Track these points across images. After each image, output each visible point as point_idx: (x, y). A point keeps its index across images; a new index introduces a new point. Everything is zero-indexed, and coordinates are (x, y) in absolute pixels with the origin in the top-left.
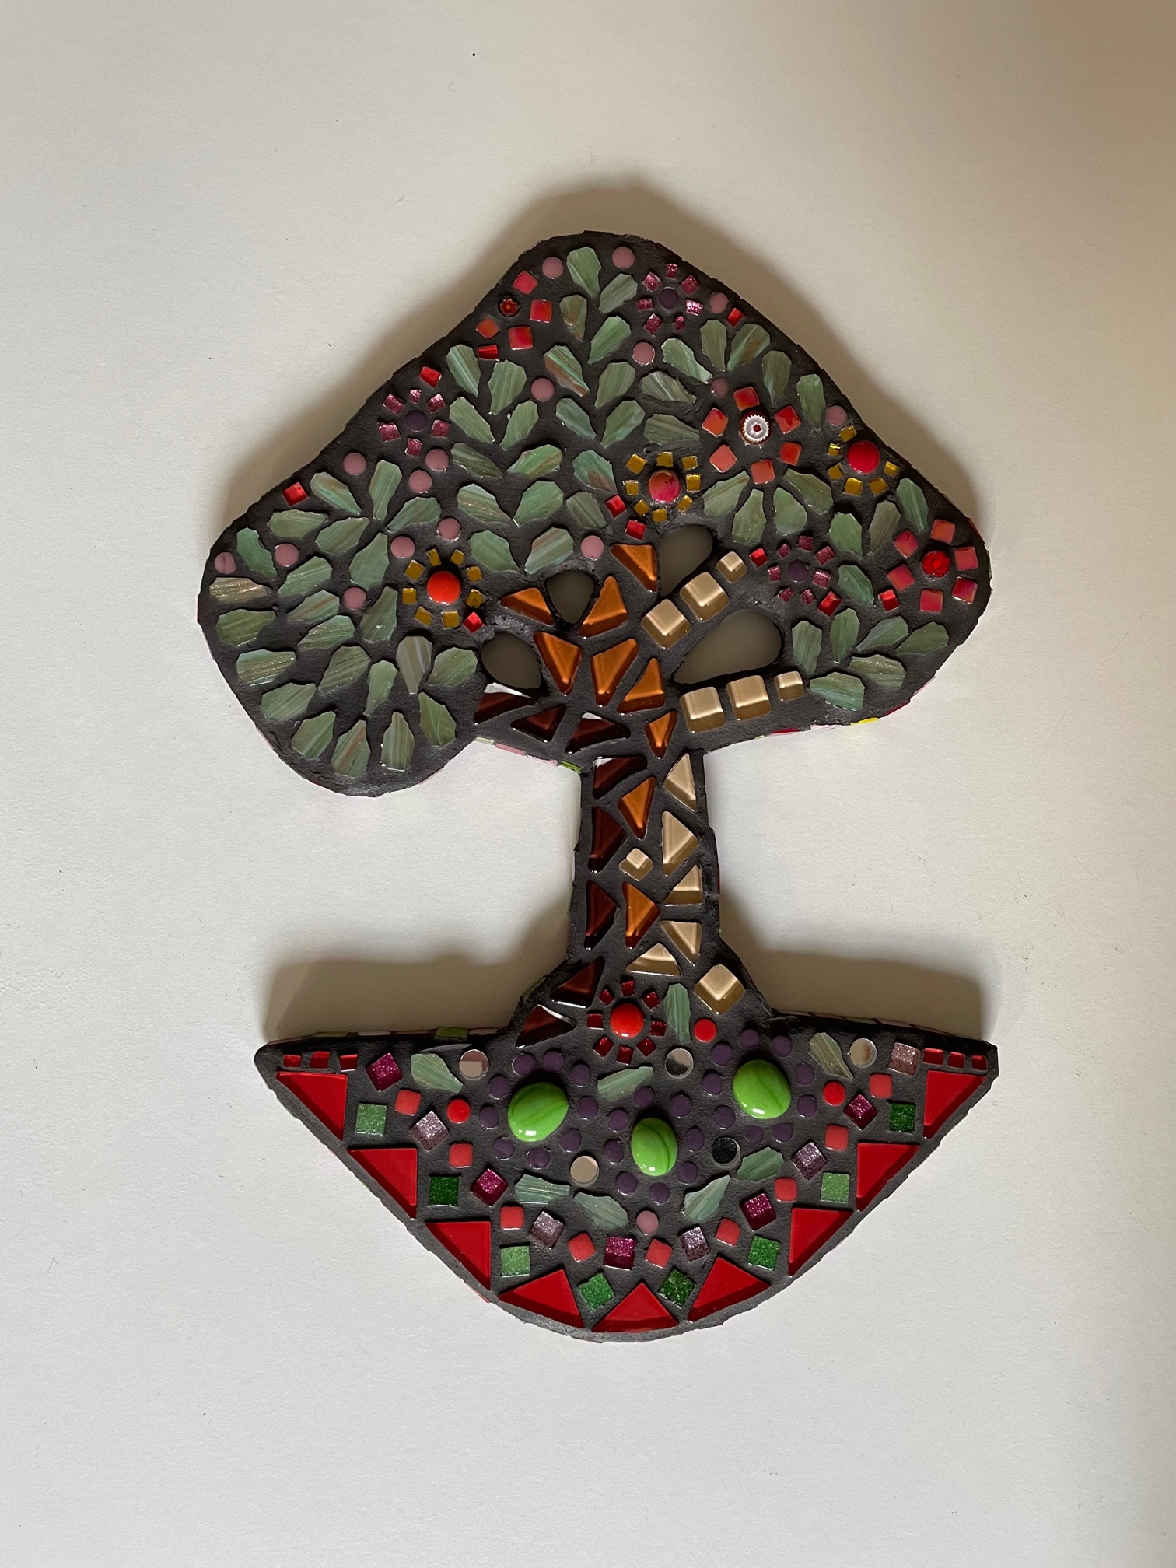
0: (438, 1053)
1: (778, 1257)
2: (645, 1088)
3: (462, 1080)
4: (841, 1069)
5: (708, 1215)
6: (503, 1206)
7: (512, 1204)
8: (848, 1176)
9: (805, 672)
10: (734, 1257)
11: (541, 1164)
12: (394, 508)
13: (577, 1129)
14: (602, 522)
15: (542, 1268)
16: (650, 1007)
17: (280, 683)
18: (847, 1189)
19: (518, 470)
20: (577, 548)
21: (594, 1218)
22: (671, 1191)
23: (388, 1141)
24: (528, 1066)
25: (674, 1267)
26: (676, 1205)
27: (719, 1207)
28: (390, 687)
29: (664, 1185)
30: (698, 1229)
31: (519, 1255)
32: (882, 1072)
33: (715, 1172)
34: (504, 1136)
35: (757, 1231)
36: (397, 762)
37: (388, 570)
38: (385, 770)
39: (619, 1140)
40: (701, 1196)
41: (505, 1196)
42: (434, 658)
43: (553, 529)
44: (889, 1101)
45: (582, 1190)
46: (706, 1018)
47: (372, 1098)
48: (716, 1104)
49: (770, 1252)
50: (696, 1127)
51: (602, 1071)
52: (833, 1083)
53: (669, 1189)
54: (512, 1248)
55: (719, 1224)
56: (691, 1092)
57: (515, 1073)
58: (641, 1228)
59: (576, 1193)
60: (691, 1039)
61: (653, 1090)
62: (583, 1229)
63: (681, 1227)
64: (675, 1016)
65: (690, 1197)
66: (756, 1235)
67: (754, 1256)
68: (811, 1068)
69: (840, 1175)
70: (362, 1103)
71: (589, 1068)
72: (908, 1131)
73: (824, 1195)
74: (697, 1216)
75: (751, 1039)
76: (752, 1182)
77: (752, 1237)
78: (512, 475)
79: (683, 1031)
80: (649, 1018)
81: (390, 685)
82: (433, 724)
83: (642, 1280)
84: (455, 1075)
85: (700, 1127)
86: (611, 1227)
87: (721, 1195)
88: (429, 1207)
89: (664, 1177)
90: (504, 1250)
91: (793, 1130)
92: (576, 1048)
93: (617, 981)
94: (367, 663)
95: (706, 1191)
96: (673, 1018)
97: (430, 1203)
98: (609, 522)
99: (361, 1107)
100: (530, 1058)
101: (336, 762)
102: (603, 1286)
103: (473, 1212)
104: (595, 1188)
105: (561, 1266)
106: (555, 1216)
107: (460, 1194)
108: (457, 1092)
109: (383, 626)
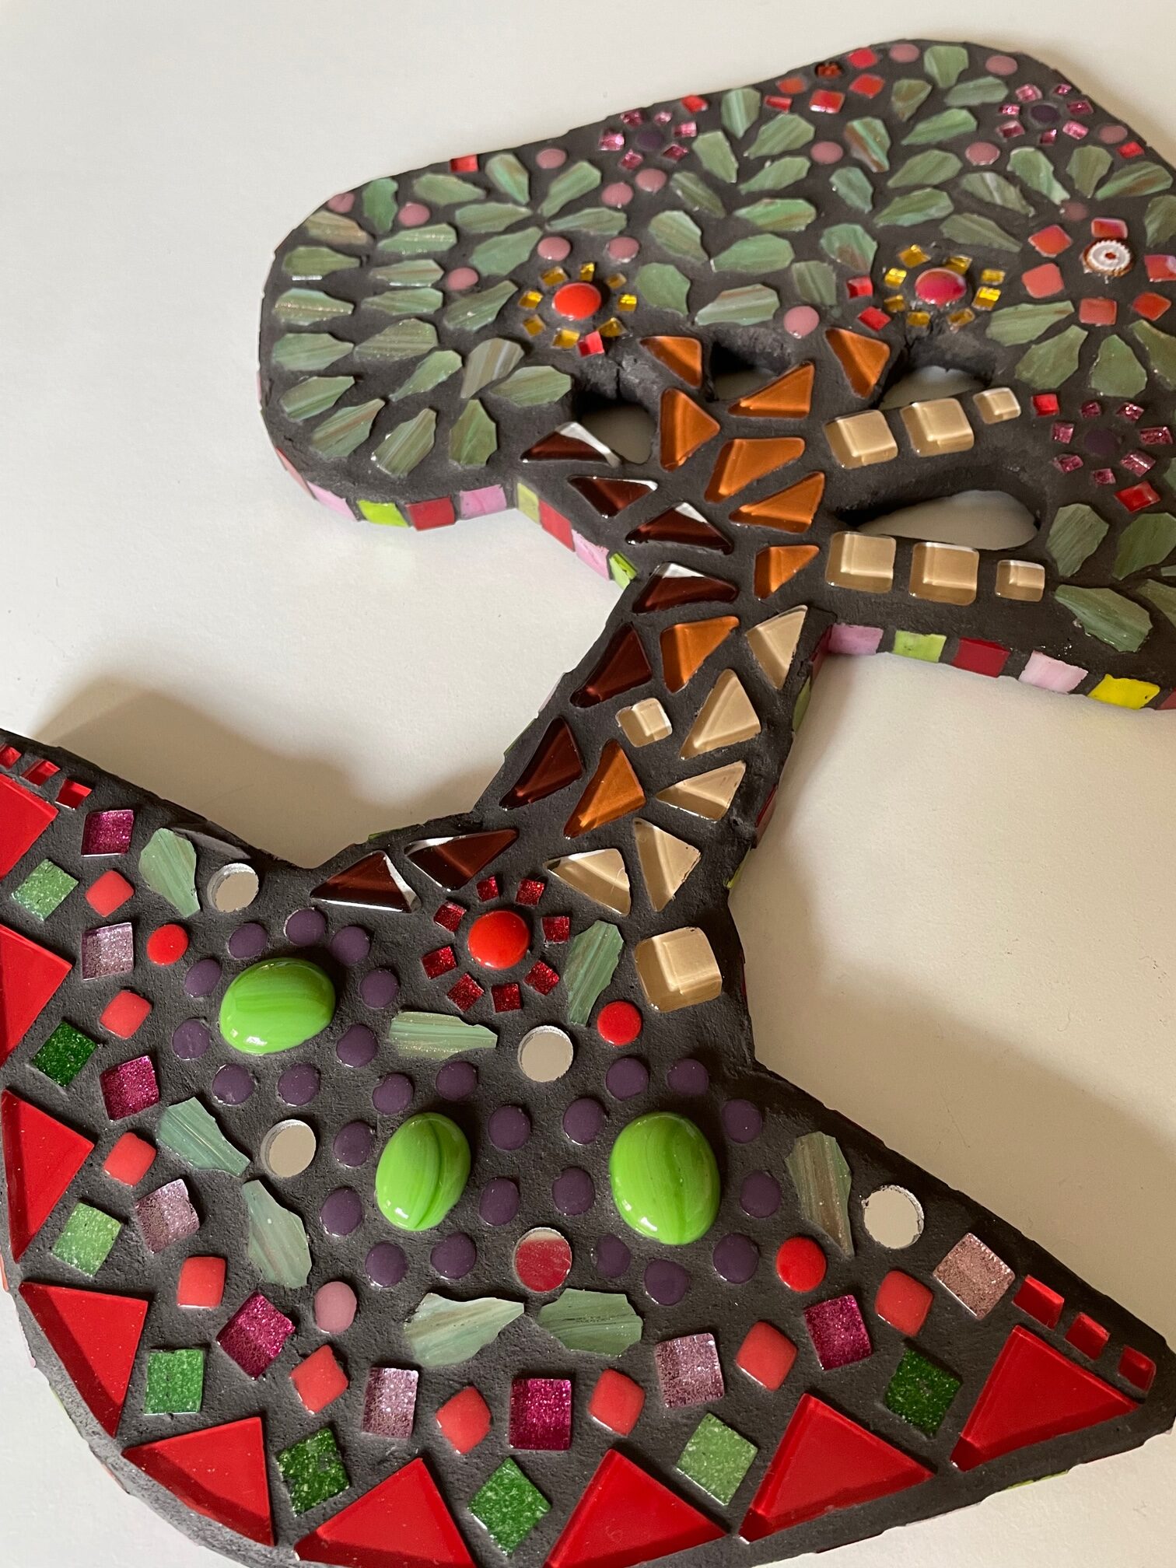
0: (196, 845)
1: (533, 1534)
2: (466, 1064)
3: (203, 900)
4: (836, 1225)
5: (447, 1362)
6: (129, 1131)
7: (146, 1136)
8: (753, 1450)
9: (1056, 570)
10: (451, 1478)
11: (230, 1096)
12: (569, 208)
13: (319, 1073)
14: (830, 299)
15: (119, 1278)
16: (549, 938)
17: (316, 329)
18: (740, 1475)
19: (748, 216)
20: (779, 315)
21: (253, 1242)
22: (409, 1274)
23: (45, 934)
24: (311, 930)
25: (332, 1426)
26: (402, 1306)
27: (475, 1358)
28: (440, 380)
29: (402, 1254)
30: (415, 1374)
31: (99, 1230)
32: (917, 1275)
33: (503, 1284)
34: (205, 1018)
35: (519, 1452)
36: (394, 464)
37: (522, 266)
38: (372, 465)
39: (375, 1128)
40: (453, 1314)
41: (144, 1116)
42: (516, 368)
43: (759, 286)
44: (910, 1342)
45: (265, 1180)
46: (632, 1003)
47: (68, 862)
48: (571, 1161)
49: (520, 1512)
50: (515, 1181)
51: (414, 999)
52: (808, 1243)
53: (405, 1267)
54: (96, 1211)
55: (457, 1391)
56: (538, 1115)
57: (283, 931)
58: (318, 1307)
59: (253, 1178)
60: (589, 1025)
61: (477, 1076)
62: (224, 1250)
63: (388, 1354)
64: (582, 971)
65: (435, 1303)
66: (513, 1457)
67: (489, 1500)
68: (782, 1191)
69: (737, 1437)
70: (50, 859)
71: (399, 984)
72: (921, 1427)
73: (686, 1460)
74: (426, 1350)
75: (690, 1079)
76: (561, 1344)
77: (503, 1459)
78: (738, 219)
79: (581, 1004)
80: (538, 954)
81: (443, 377)
82: (468, 438)
83: (263, 1414)
84: (198, 889)
85: (522, 1184)
86: (271, 1276)
87: (489, 1336)
88: (27, 1066)
89: (410, 1237)
90: (82, 1206)
91: (688, 1289)
92: (398, 944)
93: (520, 874)
94: (431, 346)
95: (468, 1309)
96: (576, 974)
97: (32, 1062)
98: (840, 303)
99: (46, 865)
100: (320, 921)
101: (319, 434)
102: (192, 1380)
103: (84, 1116)
104: (288, 1189)
105: (149, 1296)
106: (196, 1198)
107: (85, 1073)
108: (186, 915)
109: (475, 316)
